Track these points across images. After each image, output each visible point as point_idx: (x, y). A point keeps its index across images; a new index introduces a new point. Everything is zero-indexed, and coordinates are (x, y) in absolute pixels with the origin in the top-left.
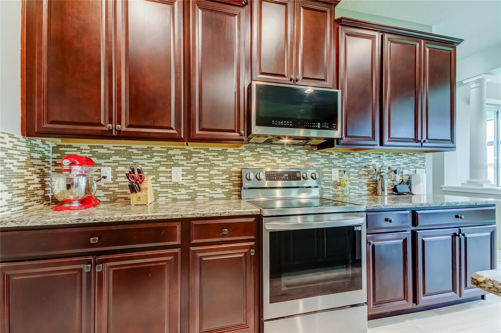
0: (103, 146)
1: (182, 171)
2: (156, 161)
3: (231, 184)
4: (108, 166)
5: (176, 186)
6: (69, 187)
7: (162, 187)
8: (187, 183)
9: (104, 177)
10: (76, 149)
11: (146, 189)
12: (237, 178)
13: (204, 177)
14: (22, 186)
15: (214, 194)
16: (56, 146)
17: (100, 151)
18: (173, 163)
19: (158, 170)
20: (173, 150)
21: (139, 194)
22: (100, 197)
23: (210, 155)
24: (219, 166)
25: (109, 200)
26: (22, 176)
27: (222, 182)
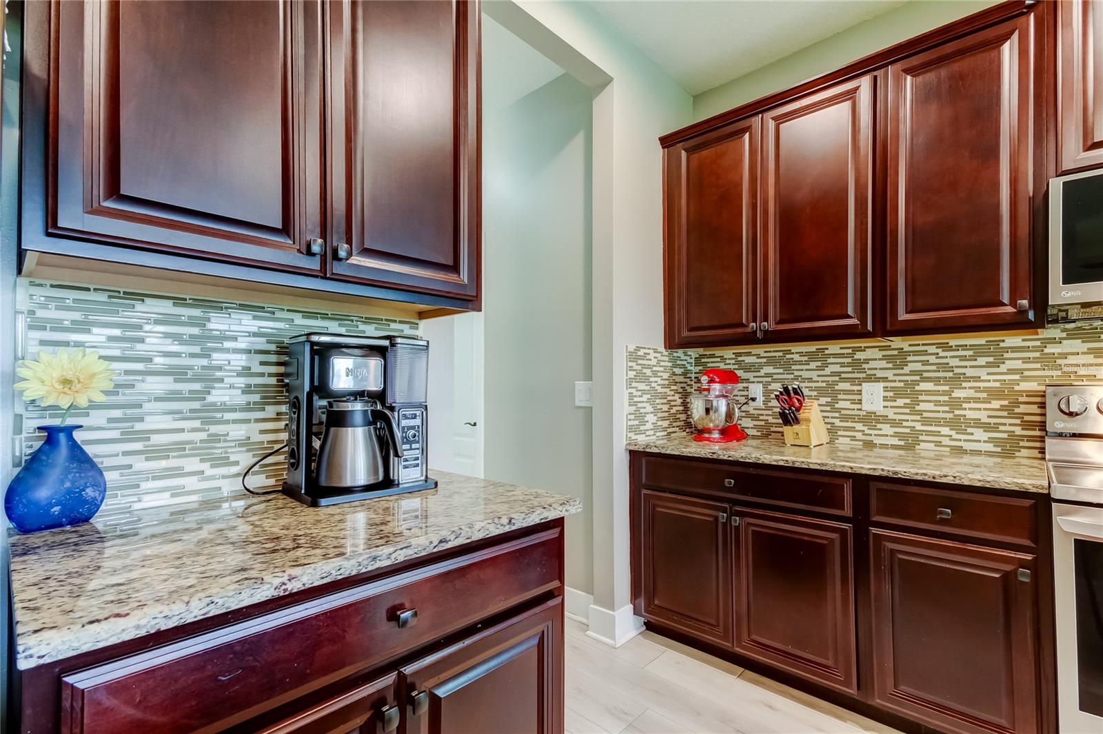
0: (751, 352)
1: (885, 391)
2: (831, 372)
3: (1018, 421)
4: (758, 382)
5: (872, 419)
6: (707, 411)
7: (845, 418)
8: (895, 413)
9: (753, 399)
10: (719, 359)
11: (808, 420)
12: (1034, 409)
13: (937, 403)
14: (665, 408)
15: (965, 441)
16: (698, 356)
17: (748, 360)
18: (864, 375)
19: (836, 388)
20: (865, 351)
21: (796, 427)
22: (748, 428)
23: (951, 357)
24: (977, 379)
25: (759, 434)
26: (665, 396)
27: (989, 417)
